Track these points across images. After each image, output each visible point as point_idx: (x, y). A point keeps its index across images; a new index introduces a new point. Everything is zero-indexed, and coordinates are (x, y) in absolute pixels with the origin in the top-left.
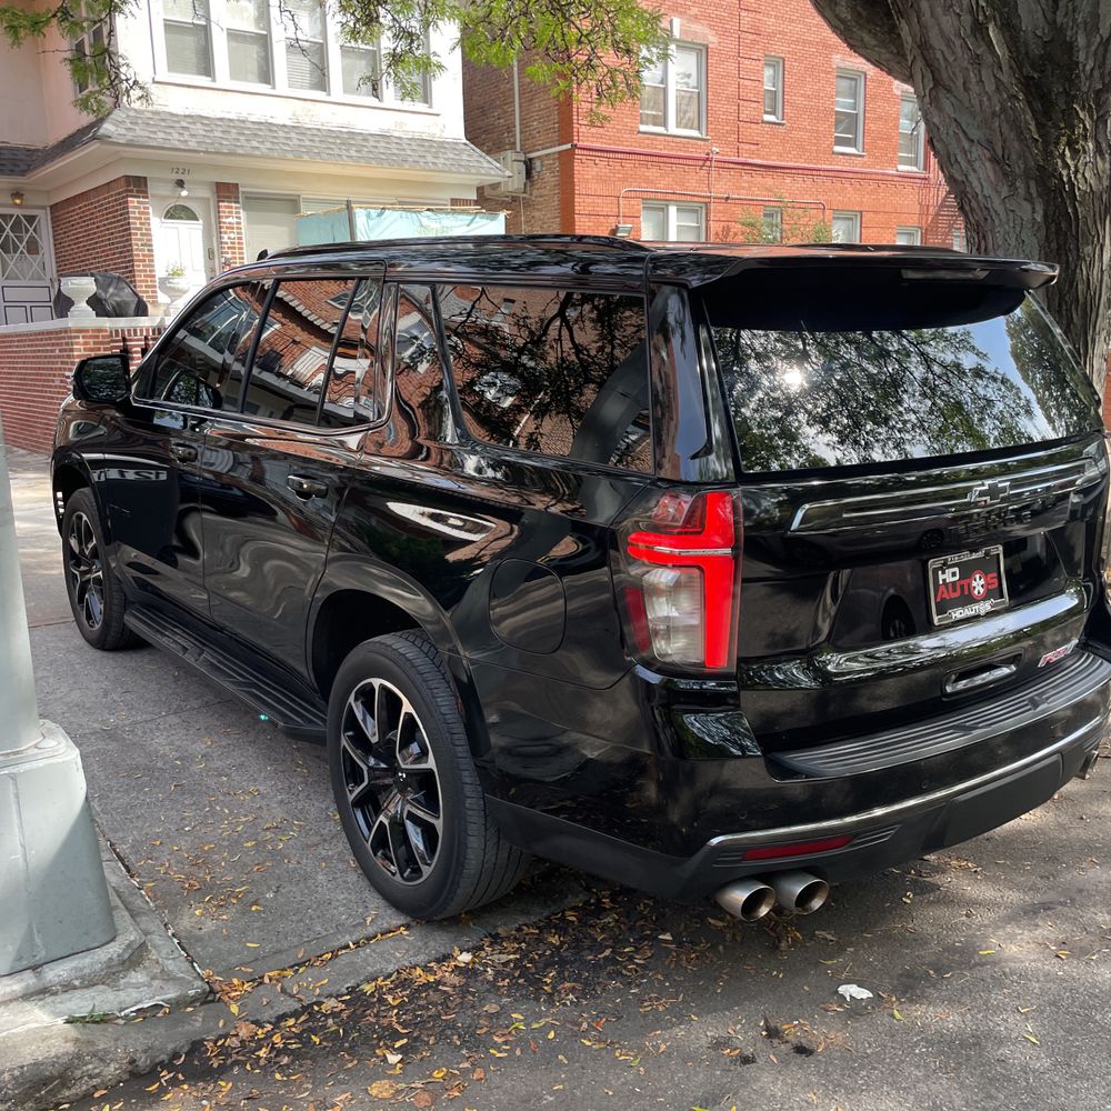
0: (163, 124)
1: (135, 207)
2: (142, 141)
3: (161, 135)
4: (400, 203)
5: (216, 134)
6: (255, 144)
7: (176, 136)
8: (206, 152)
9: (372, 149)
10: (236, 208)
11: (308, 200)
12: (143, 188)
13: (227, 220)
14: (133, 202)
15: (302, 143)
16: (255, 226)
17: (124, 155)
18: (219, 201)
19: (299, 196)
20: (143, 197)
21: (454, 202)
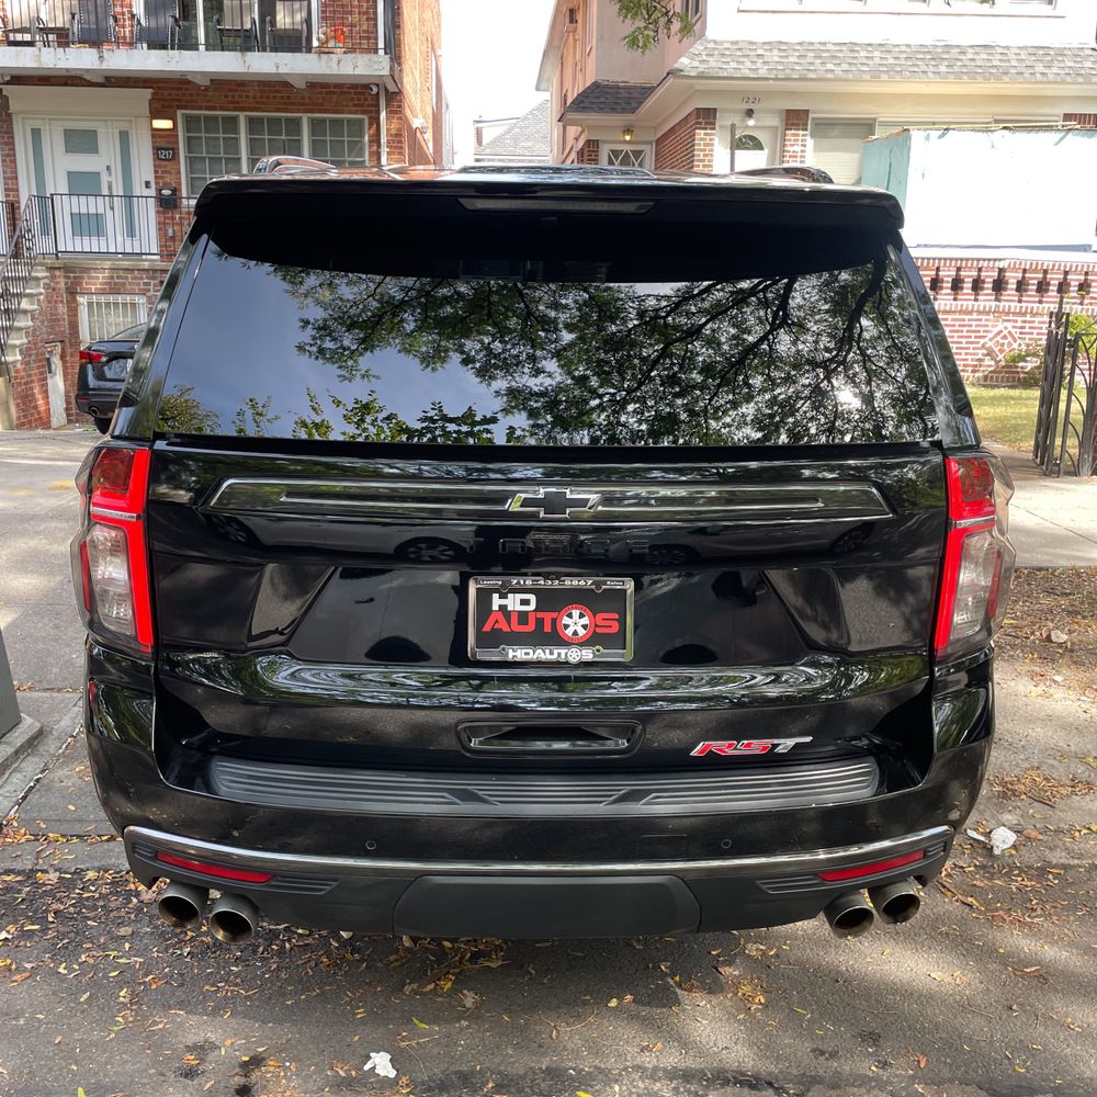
0: (739, 53)
1: (702, 139)
2: (713, 73)
3: (734, 65)
4: (996, 121)
5: (791, 59)
6: (830, 66)
7: (748, 64)
8: (776, 79)
9: (968, 63)
10: (803, 135)
11: (884, 124)
12: (712, 120)
13: (791, 149)
14: (700, 133)
15: (885, 62)
16: (821, 154)
17: (697, 87)
18: (787, 129)
19: (875, 119)
20: (711, 129)
21: (1067, 117)
